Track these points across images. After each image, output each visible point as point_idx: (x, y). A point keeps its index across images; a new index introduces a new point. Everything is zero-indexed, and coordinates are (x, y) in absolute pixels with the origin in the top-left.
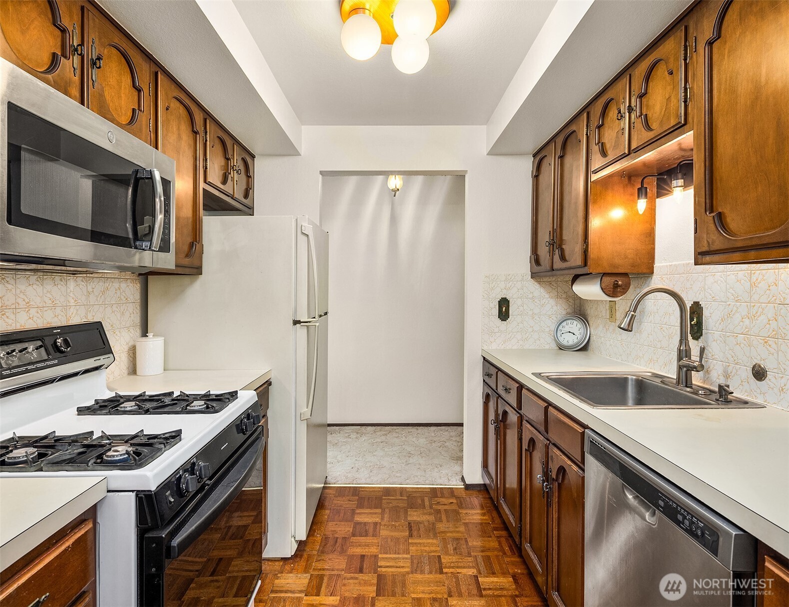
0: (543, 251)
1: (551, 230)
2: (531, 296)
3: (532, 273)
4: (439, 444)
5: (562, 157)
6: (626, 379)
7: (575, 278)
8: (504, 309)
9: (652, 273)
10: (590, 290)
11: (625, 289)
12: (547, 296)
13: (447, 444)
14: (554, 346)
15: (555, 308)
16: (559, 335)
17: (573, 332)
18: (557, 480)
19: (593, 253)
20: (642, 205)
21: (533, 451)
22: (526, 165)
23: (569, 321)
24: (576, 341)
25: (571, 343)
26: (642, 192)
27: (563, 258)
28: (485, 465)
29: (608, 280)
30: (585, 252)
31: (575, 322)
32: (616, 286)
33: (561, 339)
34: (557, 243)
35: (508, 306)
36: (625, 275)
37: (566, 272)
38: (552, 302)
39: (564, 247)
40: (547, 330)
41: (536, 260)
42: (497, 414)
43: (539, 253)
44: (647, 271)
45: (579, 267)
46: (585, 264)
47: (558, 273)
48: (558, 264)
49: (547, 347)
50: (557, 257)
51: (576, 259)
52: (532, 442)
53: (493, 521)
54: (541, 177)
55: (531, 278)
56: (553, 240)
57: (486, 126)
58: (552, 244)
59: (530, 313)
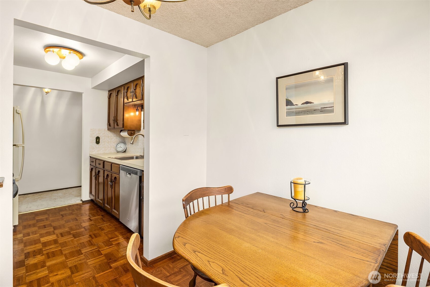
0: (112, 122)
1: (114, 116)
2: (107, 136)
3: (108, 129)
4: (69, 194)
5: (117, 96)
6: (133, 157)
7: (121, 131)
8: (98, 140)
9: (141, 130)
10: (125, 134)
11: (134, 134)
12: (113, 136)
13: (72, 193)
14: (115, 151)
15: (116, 140)
16: (117, 148)
17: (121, 147)
18: (114, 181)
19: (125, 125)
20: (137, 113)
21: (108, 178)
22: (106, 94)
23: (120, 144)
24: (122, 149)
25: (121, 150)
26: (137, 110)
27: (117, 125)
28: (91, 192)
29: (129, 132)
30: (123, 124)
31: (122, 144)
32: (131, 133)
33: (117, 149)
34: (116, 120)
35: (99, 139)
36: (134, 130)
37: (118, 129)
38: (115, 138)
39: (118, 122)
40: (113, 147)
41: (109, 124)
42: (96, 173)
43: (110, 122)
44: (139, 130)
45: (121, 128)
46: (123, 127)
47: (116, 129)
48: (116, 126)
49: (113, 152)
50: (116, 125)
51: (121, 126)
52: (108, 175)
53: (94, 207)
54: (111, 99)
55: (108, 130)
56: (114, 119)
57: (91, 79)
58: (114, 120)
59: (107, 141)
